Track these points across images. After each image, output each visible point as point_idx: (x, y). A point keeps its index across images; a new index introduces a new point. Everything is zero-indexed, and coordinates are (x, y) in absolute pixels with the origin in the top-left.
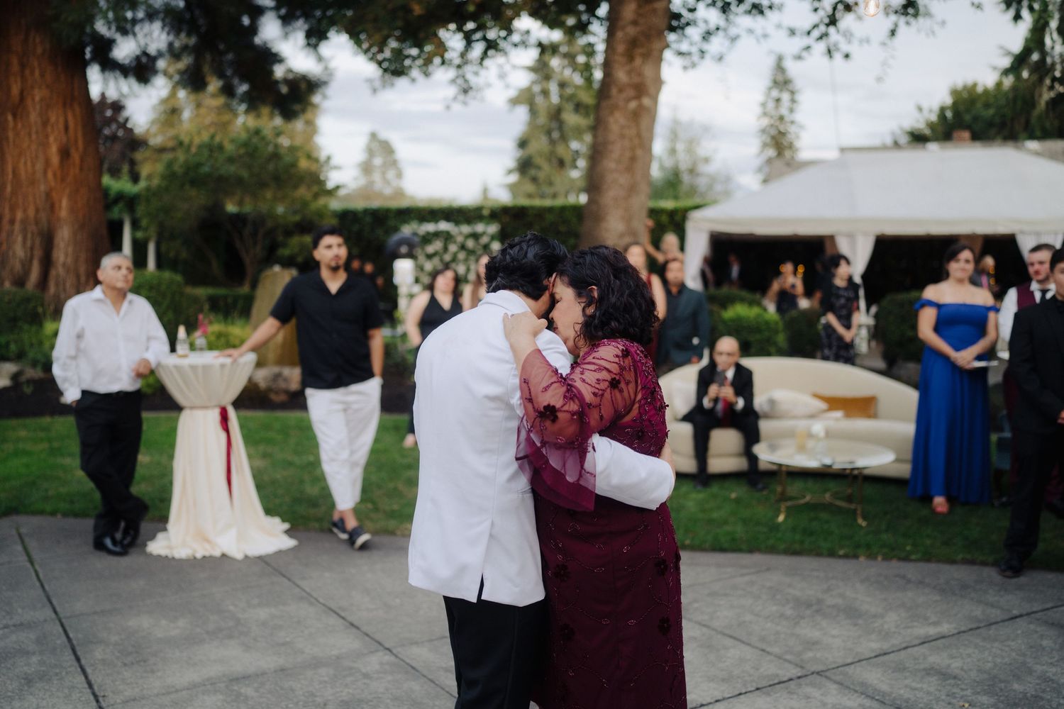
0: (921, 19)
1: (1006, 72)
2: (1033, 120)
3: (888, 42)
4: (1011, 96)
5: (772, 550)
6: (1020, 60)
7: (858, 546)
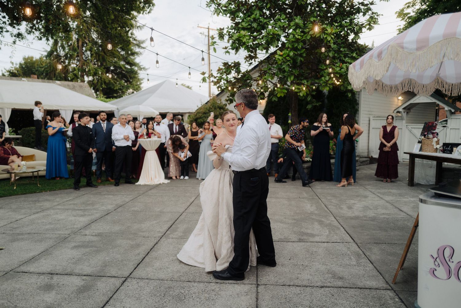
0: (24, 40)
1: (46, 57)
2: (57, 74)
3: (13, 45)
4: (49, 65)
5: (17, 194)
6: (50, 54)
7: (42, 190)
